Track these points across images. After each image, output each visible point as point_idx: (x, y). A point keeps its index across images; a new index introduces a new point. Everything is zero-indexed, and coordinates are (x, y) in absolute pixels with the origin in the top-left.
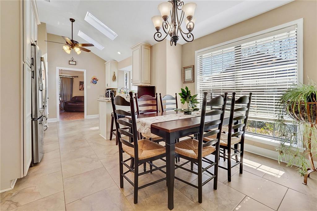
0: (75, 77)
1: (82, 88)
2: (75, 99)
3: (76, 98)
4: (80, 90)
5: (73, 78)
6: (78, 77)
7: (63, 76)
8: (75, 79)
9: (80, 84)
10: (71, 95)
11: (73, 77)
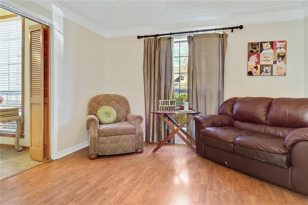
0: (232, 28)
1: (256, 67)
2: (232, 109)
3: (236, 107)
4: (250, 74)
5: (227, 35)
6: (241, 27)
7: (197, 31)
8: (232, 37)
9: (251, 53)
10: (221, 94)
11: (228, 32)
